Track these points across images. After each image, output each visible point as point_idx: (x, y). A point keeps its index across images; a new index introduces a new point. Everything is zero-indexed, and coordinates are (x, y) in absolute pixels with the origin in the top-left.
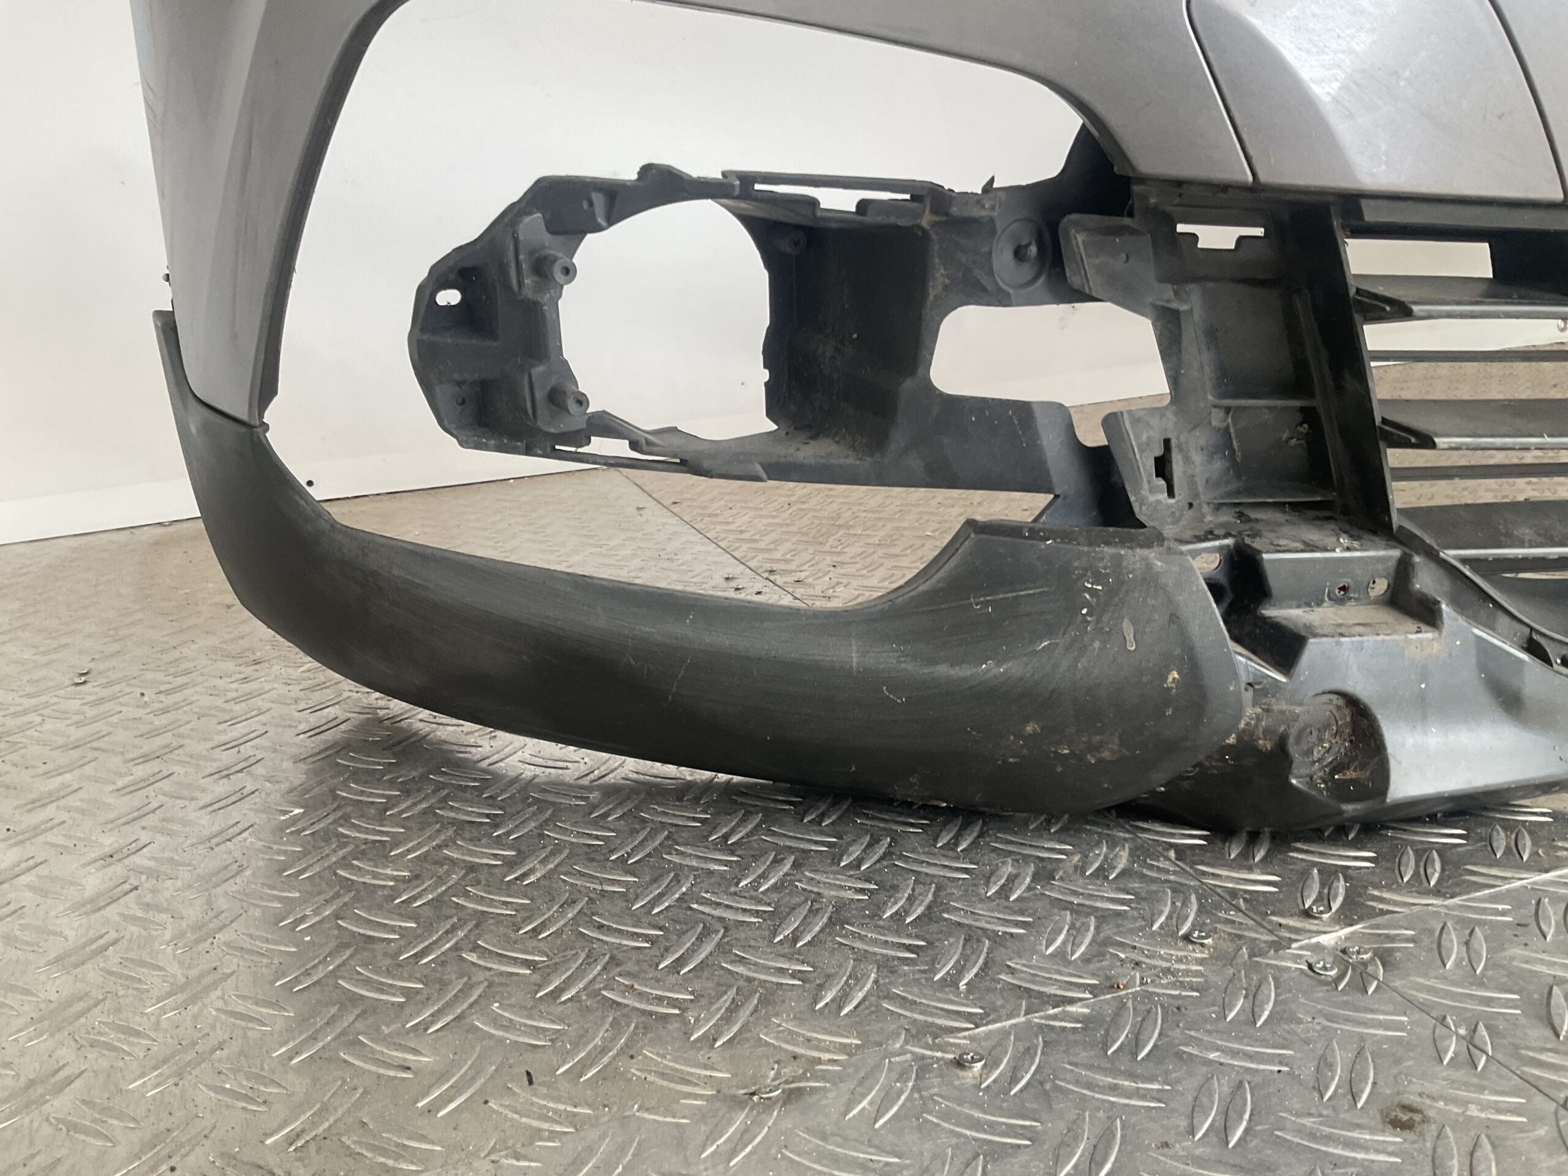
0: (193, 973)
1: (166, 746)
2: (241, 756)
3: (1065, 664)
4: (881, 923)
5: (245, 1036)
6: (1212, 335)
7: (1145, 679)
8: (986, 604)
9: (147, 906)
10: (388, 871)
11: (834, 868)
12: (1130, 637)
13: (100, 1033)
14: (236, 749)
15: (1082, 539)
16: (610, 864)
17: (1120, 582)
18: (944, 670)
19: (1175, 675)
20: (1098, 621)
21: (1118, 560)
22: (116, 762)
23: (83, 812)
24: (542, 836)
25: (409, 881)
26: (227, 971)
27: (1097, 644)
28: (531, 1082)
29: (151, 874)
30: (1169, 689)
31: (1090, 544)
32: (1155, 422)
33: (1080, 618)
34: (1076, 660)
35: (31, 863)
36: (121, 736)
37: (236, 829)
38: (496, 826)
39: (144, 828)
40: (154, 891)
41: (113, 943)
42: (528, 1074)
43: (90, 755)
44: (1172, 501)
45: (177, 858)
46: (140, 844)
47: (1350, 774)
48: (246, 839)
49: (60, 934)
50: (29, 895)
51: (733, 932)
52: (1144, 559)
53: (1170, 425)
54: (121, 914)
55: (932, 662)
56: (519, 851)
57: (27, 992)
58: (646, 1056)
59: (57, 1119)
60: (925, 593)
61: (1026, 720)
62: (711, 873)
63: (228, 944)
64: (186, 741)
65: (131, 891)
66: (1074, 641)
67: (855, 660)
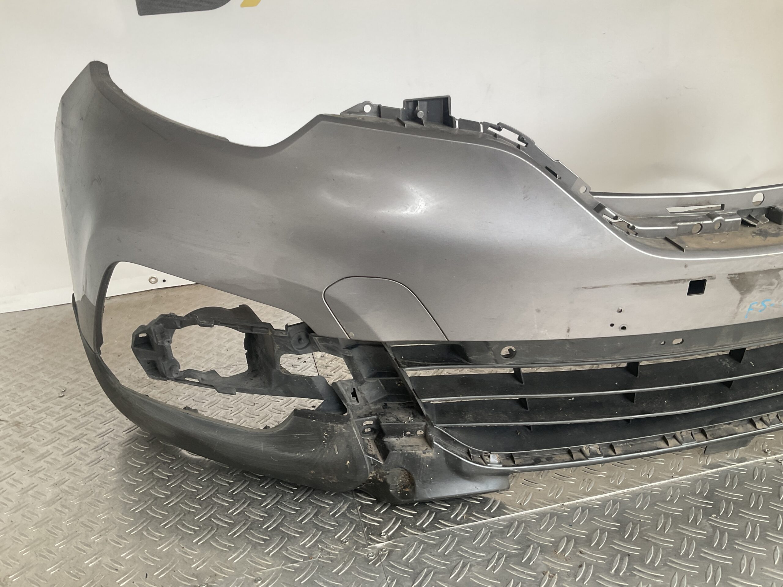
0: (70, 532)
1: (81, 434)
2: (103, 441)
3: (319, 456)
4: (261, 530)
5: (79, 556)
6: (364, 360)
7: (341, 462)
8: (298, 436)
9: (63, 506)
10: (132, 498)
11: (259, 507)
12: (336, 450)
13: (43, 552)
14: (102, 438)
15: (324, 420)
16: (196, 500)
17: (333, 434)
18: (286, 454)
19: (348, 462)
20: (328, 444)
21: (333, 427)
22: (65, 441)
23: (51, 464)
24: (181, 486)
25: (137, 502)
26: (80, 532)
27: (328, 451)
28: (146, 577)
29: (66, 492)
30: (347, 466)
31: (326, 422)
32: (349, 384)
33: (323, 443)
34: (322, 455)
35: (33, 485)
36: (69, 427)
37: (94, 476)
38: (168, 481)
39: (68, 473)
40: (66, 500)
41: (51, 520)
42: (147, 574)
43: (58, 436)
44: (359, 404)
45: (75, 487)
46: (65, 480)
47: (407, 490)
48: (96, 480)
49: (37, 515)
50: (31, 498)
51: (219, 531)
52: (340, 428)
53: (354, 384)
54: (55, 509)
55: (284, 451)
56: (171, 493)
57: (26, 536)
58: (178, 572)
59: (29, 579)
60: (281, 431)
61: (311, 470)
62: (223, 505)
63: (82, 523)
64: (89, 432)
65: (59, 500)
66: (321, 449)
67: (262, 448)
